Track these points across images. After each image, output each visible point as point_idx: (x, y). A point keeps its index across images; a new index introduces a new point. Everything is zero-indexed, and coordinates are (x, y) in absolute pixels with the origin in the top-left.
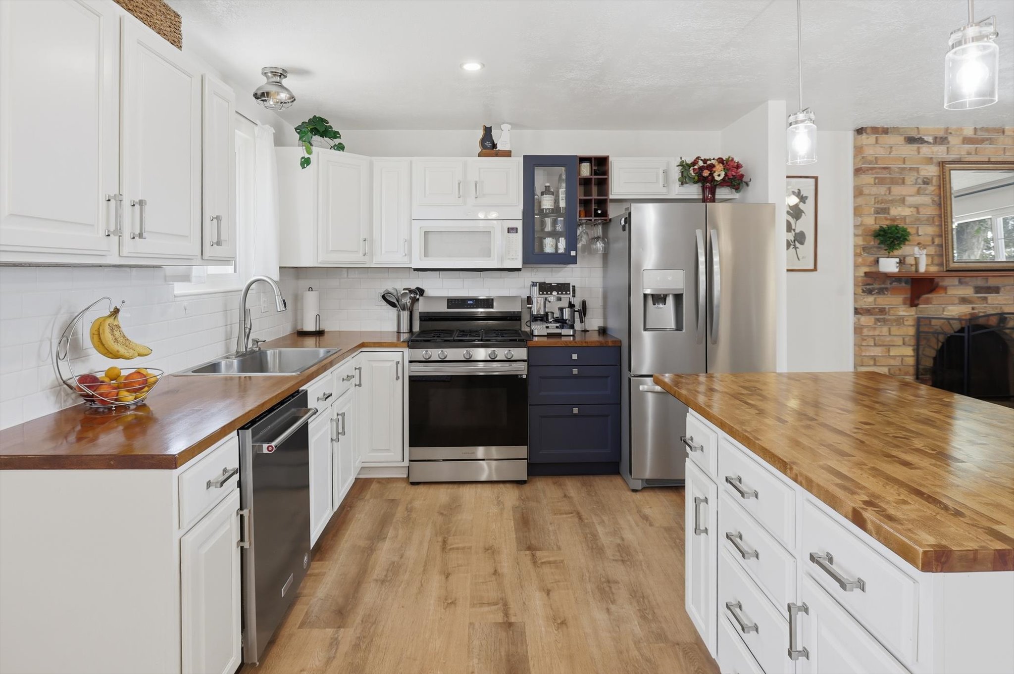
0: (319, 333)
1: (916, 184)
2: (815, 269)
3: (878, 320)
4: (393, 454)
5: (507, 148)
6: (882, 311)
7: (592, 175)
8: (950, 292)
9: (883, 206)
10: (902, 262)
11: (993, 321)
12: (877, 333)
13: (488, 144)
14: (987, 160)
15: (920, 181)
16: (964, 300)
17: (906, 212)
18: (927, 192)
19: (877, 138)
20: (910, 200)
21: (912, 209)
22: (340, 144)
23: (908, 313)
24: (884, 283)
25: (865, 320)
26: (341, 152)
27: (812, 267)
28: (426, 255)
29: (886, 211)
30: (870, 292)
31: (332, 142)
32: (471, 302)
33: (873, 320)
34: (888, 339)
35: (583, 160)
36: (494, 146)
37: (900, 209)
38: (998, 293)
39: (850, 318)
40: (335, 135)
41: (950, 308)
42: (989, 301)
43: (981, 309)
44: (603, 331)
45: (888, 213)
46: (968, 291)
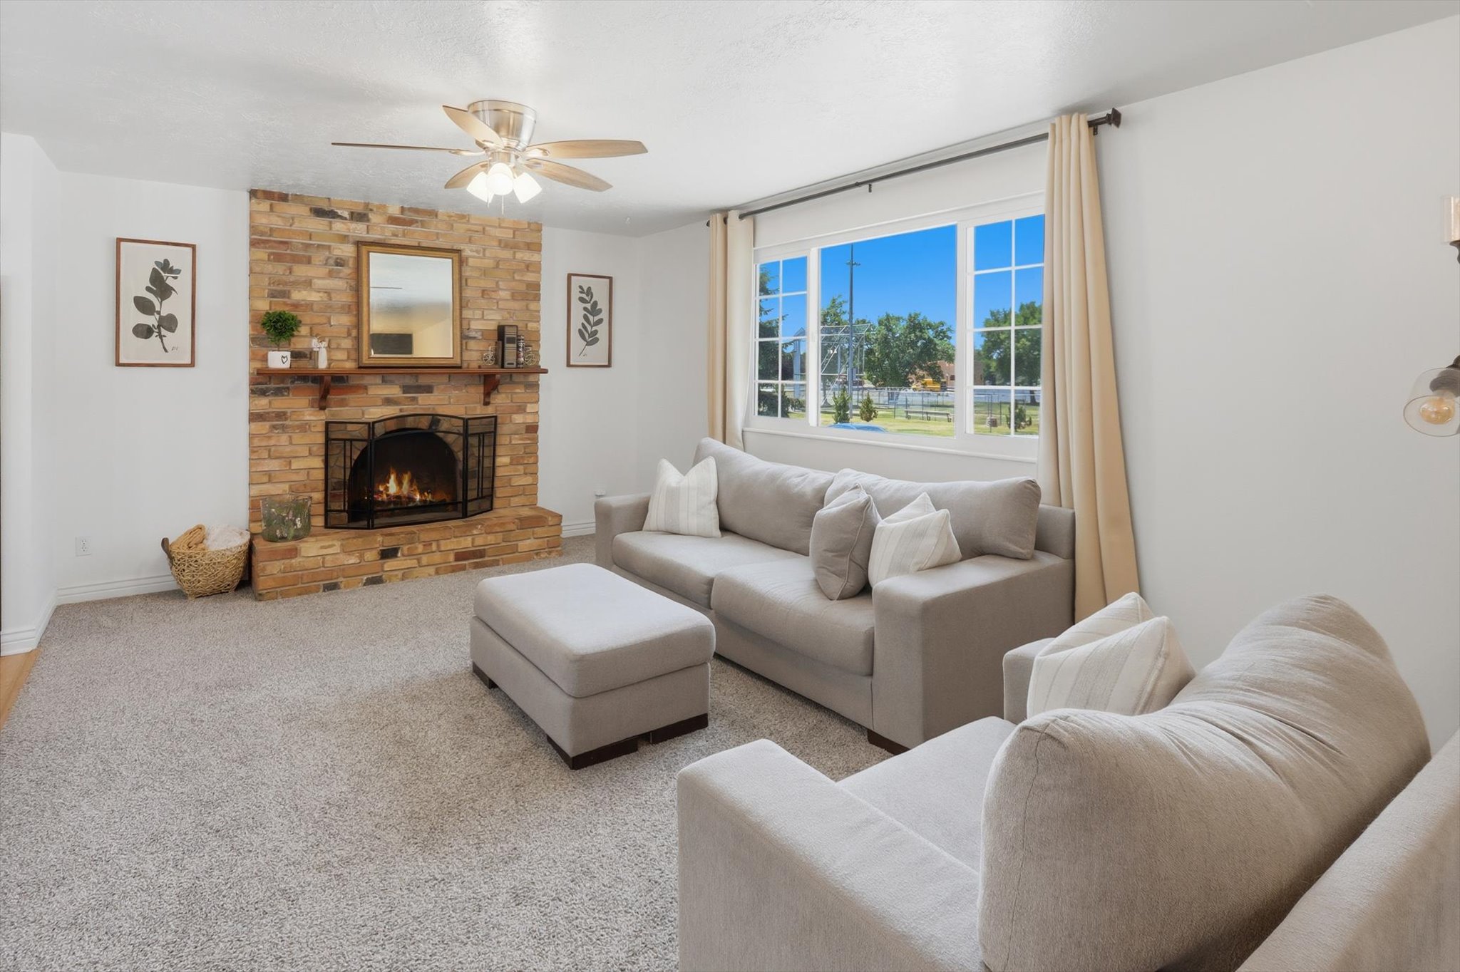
1: (326, 264)
2: (192, 365)
3: (274, 427)
6: (281, 415)
8: (373, 391)
9: (281, 288)
10: (296, 355)
11: (424, 424)
12: (272, 442)
14: (417, 245)
15: (331, 261)
16: (388, 401)
17: (314, 297)
18: (341, 275)
19: (271, 205)
20: (318, 283)
21: (321, 294)
23: (316, 418)
24: (283, 382)
25: (263, 427)
27: (189, 361)
29: (285, 294)
30: (263, 393)
33: (267, 427)
34: (288, 449)
37: (304, 293)
38: (432, 393)
39: (242, 427)
41: (373, 410)
42: (420, 402)
43: (409, 409)
45: (289, 298)
46: (394, 391)
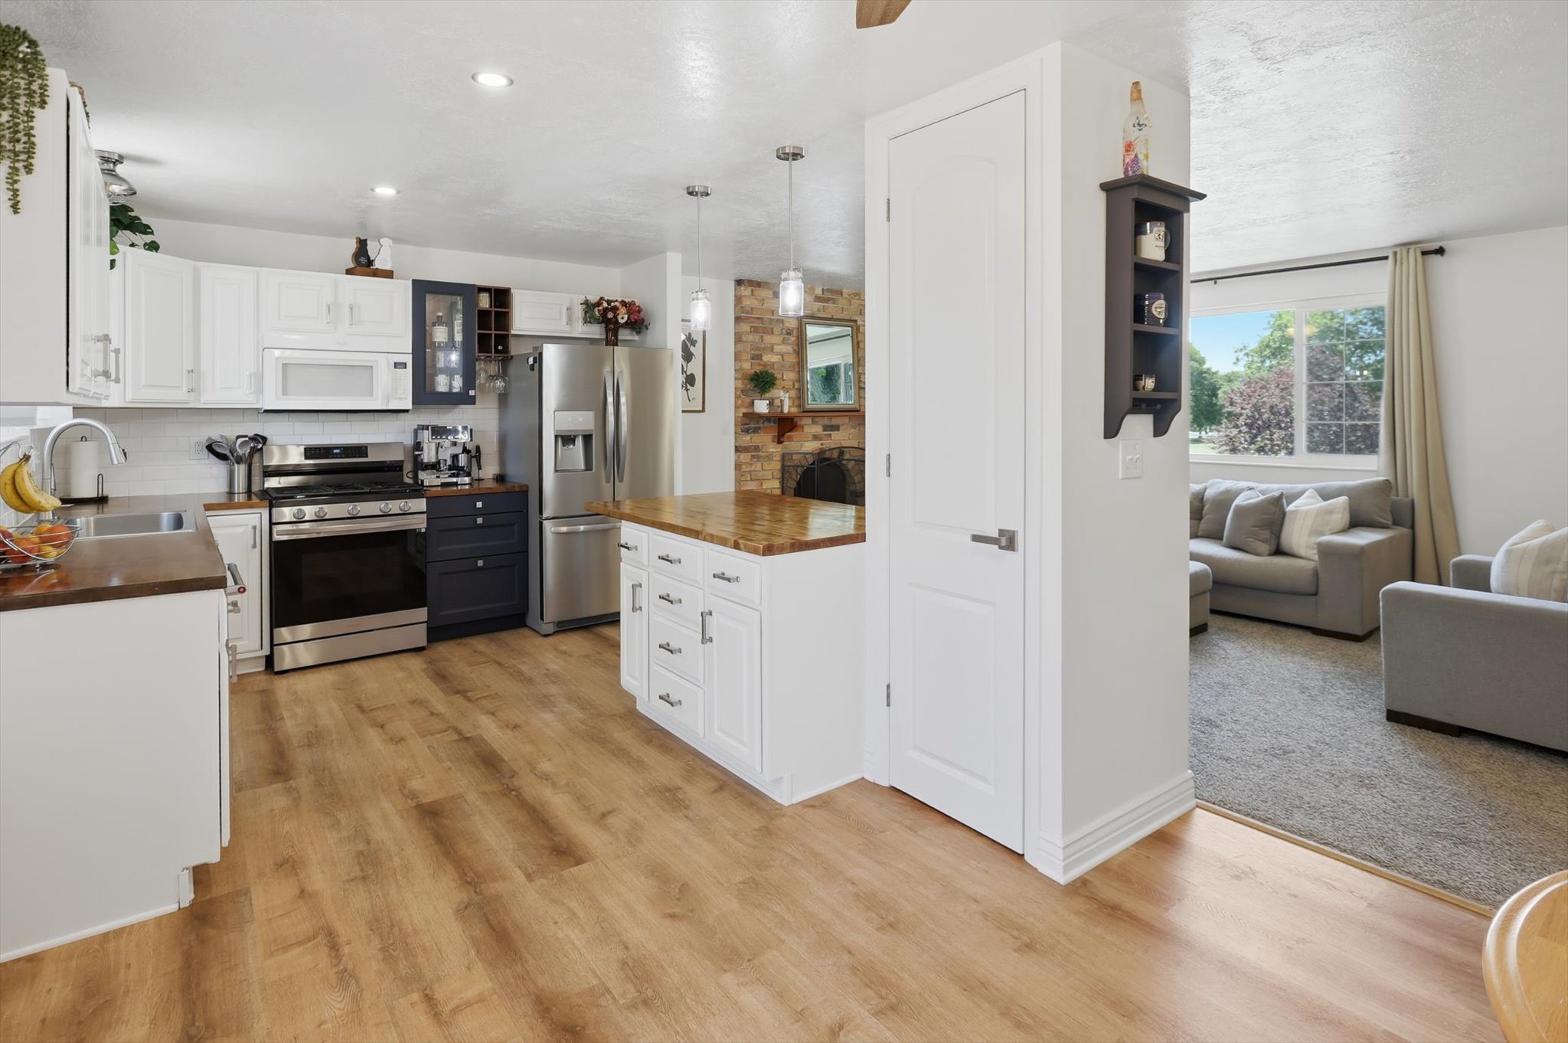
0: (101, 501)
1: (781, 334)
2: (703, 410)
3: (753, 457)
4: (247, 642)
5: (387, 267)
6: (757, 448)
7: (491, 307)
8: (807, 430)
9: (756, 352)
10: (771, 404)
11: (835, 454)
12: (753, 468)
13: (363, 260)
14: (831, 317)
15: (784, 332)
16: (816, 437)
17: (775, 359)
18: (790, 342)
19: (752, 290)
20: (777, 348)
21: (778, 356)
22: (153, 242)
23: (775, 449)
24: (758, 423)
25: (745, 457)
26: (153, 253)
27: (700, 408)
28: (285, 393)
29: (758, 357)
30: (747, 431)
31: (141, 239)
32: (338, 451)
33: (750, 457)
34: (761, 474)
35: (482, 289)
36: (370, 263)
37: (770, 356)
38: (839, 430)
39: (731, 456)
40: (145, 229)
41: (806, 444)
42: (833, 438)
43: (828, 444)
44: (500, 478)
45: (761, 360)
46: (818, 429)
